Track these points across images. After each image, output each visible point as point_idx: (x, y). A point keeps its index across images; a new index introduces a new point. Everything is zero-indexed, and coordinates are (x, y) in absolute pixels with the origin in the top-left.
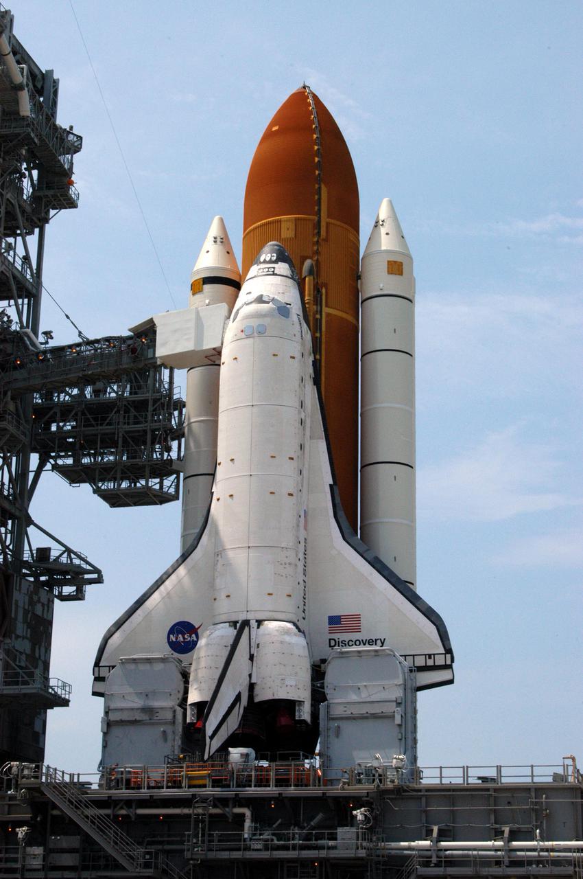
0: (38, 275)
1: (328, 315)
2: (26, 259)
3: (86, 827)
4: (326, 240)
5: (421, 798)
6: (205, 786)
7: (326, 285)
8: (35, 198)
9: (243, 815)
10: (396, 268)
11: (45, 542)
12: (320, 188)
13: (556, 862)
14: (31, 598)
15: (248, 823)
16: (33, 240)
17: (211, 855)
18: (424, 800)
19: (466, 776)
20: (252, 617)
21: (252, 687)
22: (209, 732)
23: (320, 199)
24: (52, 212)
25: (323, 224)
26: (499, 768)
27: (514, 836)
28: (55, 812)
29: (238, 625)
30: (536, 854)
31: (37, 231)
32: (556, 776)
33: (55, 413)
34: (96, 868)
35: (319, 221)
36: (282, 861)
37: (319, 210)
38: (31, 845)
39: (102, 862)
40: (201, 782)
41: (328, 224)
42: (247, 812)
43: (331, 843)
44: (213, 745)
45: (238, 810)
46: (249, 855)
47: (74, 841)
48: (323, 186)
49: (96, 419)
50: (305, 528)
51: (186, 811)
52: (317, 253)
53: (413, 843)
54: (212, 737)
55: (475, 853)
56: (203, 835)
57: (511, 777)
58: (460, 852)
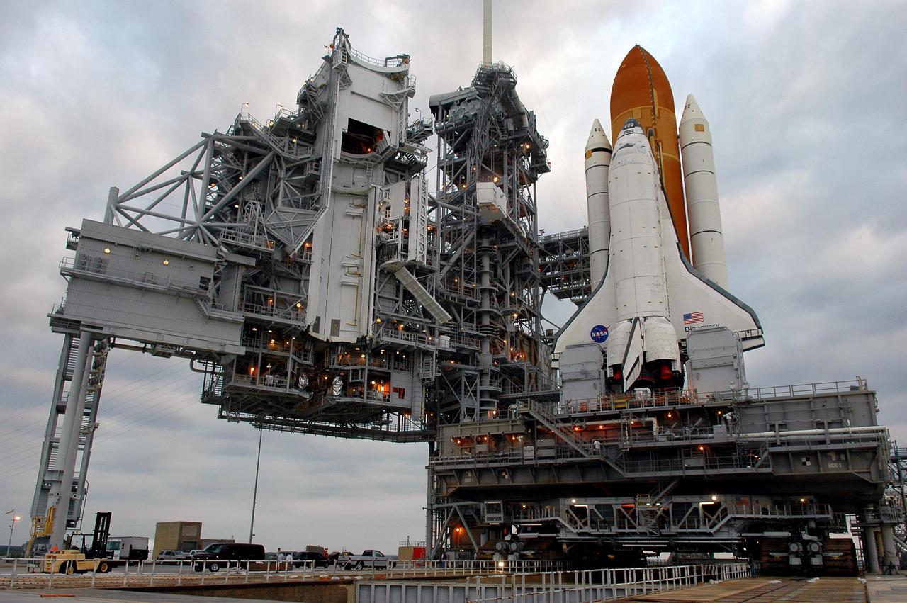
0: (535, 204)
1: (664, 156)
2: (529, 197)
3: (558, 433)
4: (658, 117)
5: (763, 407)
6: (625, 408)
7: (661, 141)
8: (531, 169)
9: (651, 422)
10: (700, 128)
11: (549, 327)
12: (652, 91)
13: (864, 440)
14: (547, 352)
15: (655, 427)
16: (531, 188)
17: (635, 446)
18: (765, 407)
19: (791, 391)
20: (641, 316)
21: (644, 354)
22: (625, 376)
23: (653, 96)
24: (539, 175)
25: (656, 110)
26: (814, 385)
27: (830, 425)
28: (539, 427)
29: (633, 321)
30: (849, 435)
31: (532, 184)
32: (853, 388)
33: (549, 267)
34: (564, 457)
35: (654, 108)
36: (679, 447)
37: (653, 102)
38: (526, 446)
39: (568, 454)
40: (623, 406)
41: (659, 109)
42: (654, 420)
43: (710, 435)
44: (628, 384)
45: (648, 419)
46: (658, 444)
47: (550, 442)
48: (654, 90)
49: (569, 267)
50: (665, 267)
51: (616, 421)
52: (655, 124)
53: (762, 434)
54: (627, 379)
55: (807, 437)
56: (629, 436)
57: (823, 389)
58: (795, 437)
